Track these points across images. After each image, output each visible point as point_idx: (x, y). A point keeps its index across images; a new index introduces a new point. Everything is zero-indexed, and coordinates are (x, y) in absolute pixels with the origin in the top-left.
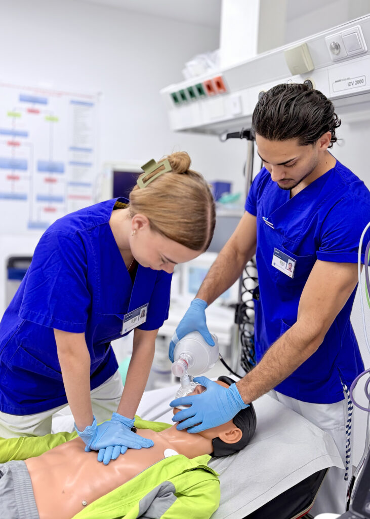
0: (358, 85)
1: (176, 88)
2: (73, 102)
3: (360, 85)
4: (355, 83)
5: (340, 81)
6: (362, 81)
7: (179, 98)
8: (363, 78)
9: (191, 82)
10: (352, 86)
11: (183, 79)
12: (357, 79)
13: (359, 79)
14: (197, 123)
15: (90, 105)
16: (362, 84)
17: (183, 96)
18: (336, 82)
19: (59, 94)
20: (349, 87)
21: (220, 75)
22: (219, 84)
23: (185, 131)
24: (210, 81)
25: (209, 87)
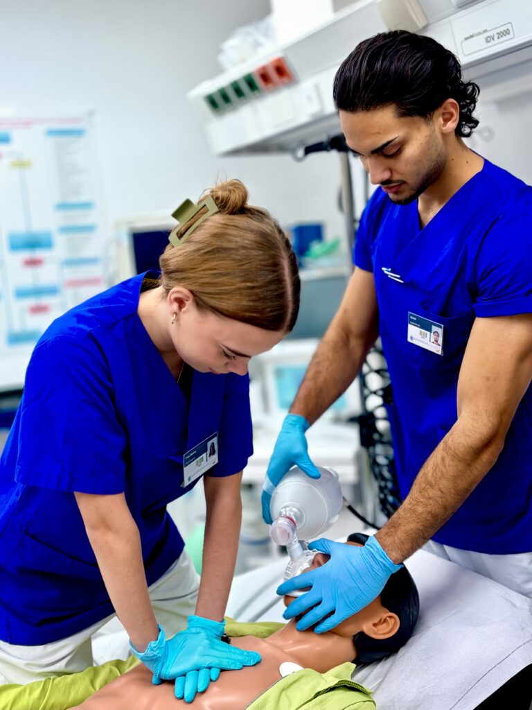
0: (501, 39)
1: (212, 86)
2: (51, 133)
3: (504, 38)
4: (496, 36)
5: (472, 36)
6: (507, 32)
7: (219, 102)
8: (509, 26)
9: (234, 72)
10: (492, 43)
11: (220, 70)
12: (498, 30)
13: (502, 29)
14: (254, 137)
15: (79, 133)
16: (508, 37)
17: (226, 98)
18: (466, 39)
19: (27, 123)
20: (489, 44)
21: (279, 55)
22: (281, 70)
23: (237, 152)
24: (264, 68)
25: (265, 77)
